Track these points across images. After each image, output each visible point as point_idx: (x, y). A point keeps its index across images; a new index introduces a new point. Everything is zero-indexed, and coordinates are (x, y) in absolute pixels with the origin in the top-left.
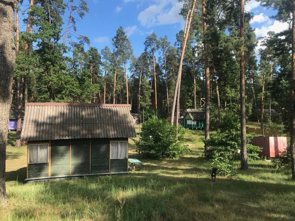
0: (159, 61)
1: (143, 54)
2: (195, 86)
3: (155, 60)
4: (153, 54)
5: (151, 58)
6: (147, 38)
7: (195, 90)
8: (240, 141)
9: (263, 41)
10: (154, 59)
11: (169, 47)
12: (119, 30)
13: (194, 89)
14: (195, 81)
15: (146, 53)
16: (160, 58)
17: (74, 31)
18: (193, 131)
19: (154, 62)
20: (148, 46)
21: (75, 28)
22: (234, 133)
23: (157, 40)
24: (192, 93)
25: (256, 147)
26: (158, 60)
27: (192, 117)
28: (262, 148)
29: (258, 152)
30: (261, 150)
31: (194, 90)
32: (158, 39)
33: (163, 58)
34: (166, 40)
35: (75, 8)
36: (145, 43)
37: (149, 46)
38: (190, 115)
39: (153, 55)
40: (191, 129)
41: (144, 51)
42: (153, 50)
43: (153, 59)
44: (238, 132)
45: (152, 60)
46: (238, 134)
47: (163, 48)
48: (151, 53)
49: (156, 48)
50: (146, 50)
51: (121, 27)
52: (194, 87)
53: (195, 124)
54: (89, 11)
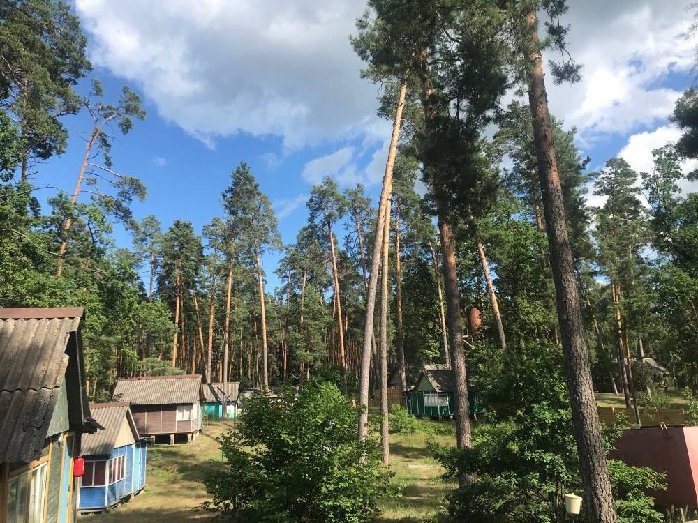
0: (346, 245)
1: (304, 229)
2: (442, 303)
3: (336, 243)
4: (329, 228)
5: (326, 237)
6: (314, 192)
7: (443, 314)
8: (575, 448)
9: (598, 183)
10: (332, 240)
11: (368, 209)
12: (238, 172)
13: (440, 312)
14: (440, 292)
15: (313, 227)
16: (348, 240)
17: (105, 167)
18: (440, 424)
19: (333, 247)
20: (317, 210)
21: (107, 159)
22: (548, 417)
23: (337, 195)
24: (435, 322)
25: (640, 470)
26: (343, 244)
27: (435, 384)
28: (664, 476)
29: (649, 492)
30: (661, 481)
31: (441, 315)
32: (340, 191)
33: (354, 239)
34: (360, 195)
35: (109, 111)
36: (308, 205)
37: (320, 211)
38: (431, 379)
39: (330, 231)
40: (435, 419)
41: (307, 224)
42: (329, 219)
43: (330, 241)
44: (562, 411)
45: (330, 244)
46: (562, 420)
47: (355, 213)
48: (324, 225)
49: (337, 213)
50: (311, 219)
51: (244, 166)
52: (440, 307)
53: (447, 403)
54: (145, 118)
